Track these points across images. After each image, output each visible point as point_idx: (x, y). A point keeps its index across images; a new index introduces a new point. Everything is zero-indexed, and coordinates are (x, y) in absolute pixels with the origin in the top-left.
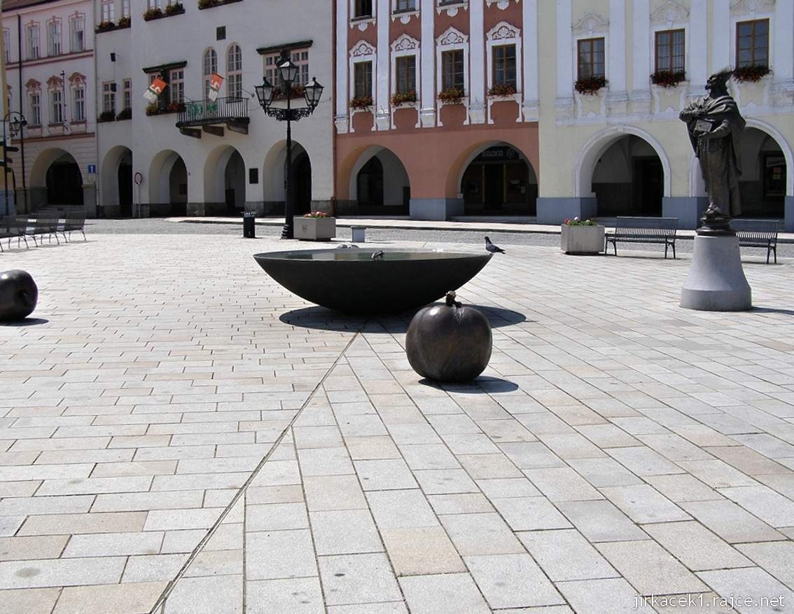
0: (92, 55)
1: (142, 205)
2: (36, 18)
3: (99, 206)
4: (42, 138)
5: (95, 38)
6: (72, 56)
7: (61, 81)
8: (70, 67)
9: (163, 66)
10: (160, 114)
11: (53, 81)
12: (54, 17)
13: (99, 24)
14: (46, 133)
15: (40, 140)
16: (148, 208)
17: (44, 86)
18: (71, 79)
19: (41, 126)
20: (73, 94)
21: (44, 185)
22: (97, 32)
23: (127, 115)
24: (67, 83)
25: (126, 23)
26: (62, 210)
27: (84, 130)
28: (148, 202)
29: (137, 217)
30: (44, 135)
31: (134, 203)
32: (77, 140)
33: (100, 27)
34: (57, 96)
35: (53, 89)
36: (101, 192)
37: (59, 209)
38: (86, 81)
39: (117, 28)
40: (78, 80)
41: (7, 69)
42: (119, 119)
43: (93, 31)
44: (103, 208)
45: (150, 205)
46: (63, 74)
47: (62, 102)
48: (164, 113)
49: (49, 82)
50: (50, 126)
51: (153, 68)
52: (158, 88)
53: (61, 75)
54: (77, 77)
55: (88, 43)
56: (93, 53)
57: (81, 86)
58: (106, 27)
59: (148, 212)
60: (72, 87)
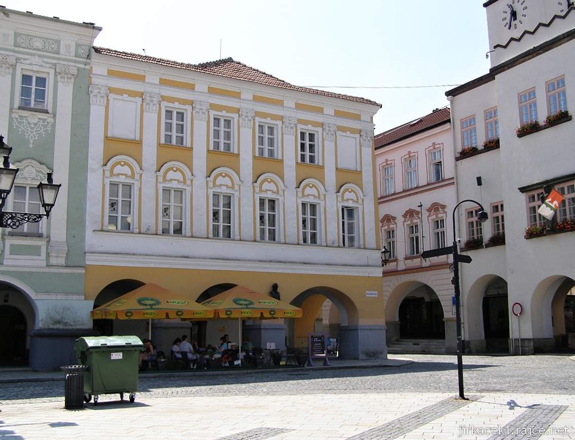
0: (453, 183)
1: (523, 340)
2: (390, 157)
3: (464, 341)
4: (397, 271)
5: (456, 165)
6: (429, 187)
7: (418, 213)
8: (427, 199)
9: (546, 182)
10: (545, 235)
11: (410, 213)
12: (409, 153)
13: (460, 150)
14: (401, 266)
15: (395, 273)
16: (532, 344)
17: (400, 220)
18: (429, 210)
19: (397, 259)
20: (432, 225)
21: (397, 319)
22: (457, 159)
23: (498, 240)
24: (425, 214)
25: (493, 145)
26: (418, 344)
27: (420, 264)
28: (531, 337)
29: (516, 354)
30: (399, 269)
31: (511, 337)
32: (437, 272)
33: (461, 153)
34: (413, 228)
35: (409, 222)
36: (466, 325)
37: (414, 344)
38: (446, 210)
39: (481, 152)
40: (437, 210)
41: (380, 203)
42: (487, 246)
43: (454, 159)
44: (469, 342)
45: (533, 339)
46: (421, 206)
47: (419, 235)
48: (550, 234)
49: (405, 216)
50: (406, 259)
51: (534, 185)
52: (556, 202)
53: (419, 206)
54: (436, 207)
55: (448, 171)
56: (454, 180)
57: (440, 215)
58: (468, 153)
59: (532, 348)
60: (430, 218)
